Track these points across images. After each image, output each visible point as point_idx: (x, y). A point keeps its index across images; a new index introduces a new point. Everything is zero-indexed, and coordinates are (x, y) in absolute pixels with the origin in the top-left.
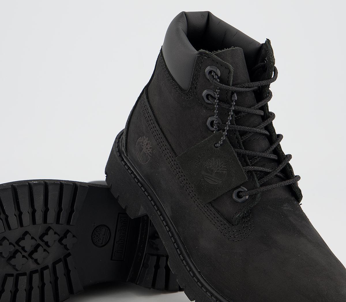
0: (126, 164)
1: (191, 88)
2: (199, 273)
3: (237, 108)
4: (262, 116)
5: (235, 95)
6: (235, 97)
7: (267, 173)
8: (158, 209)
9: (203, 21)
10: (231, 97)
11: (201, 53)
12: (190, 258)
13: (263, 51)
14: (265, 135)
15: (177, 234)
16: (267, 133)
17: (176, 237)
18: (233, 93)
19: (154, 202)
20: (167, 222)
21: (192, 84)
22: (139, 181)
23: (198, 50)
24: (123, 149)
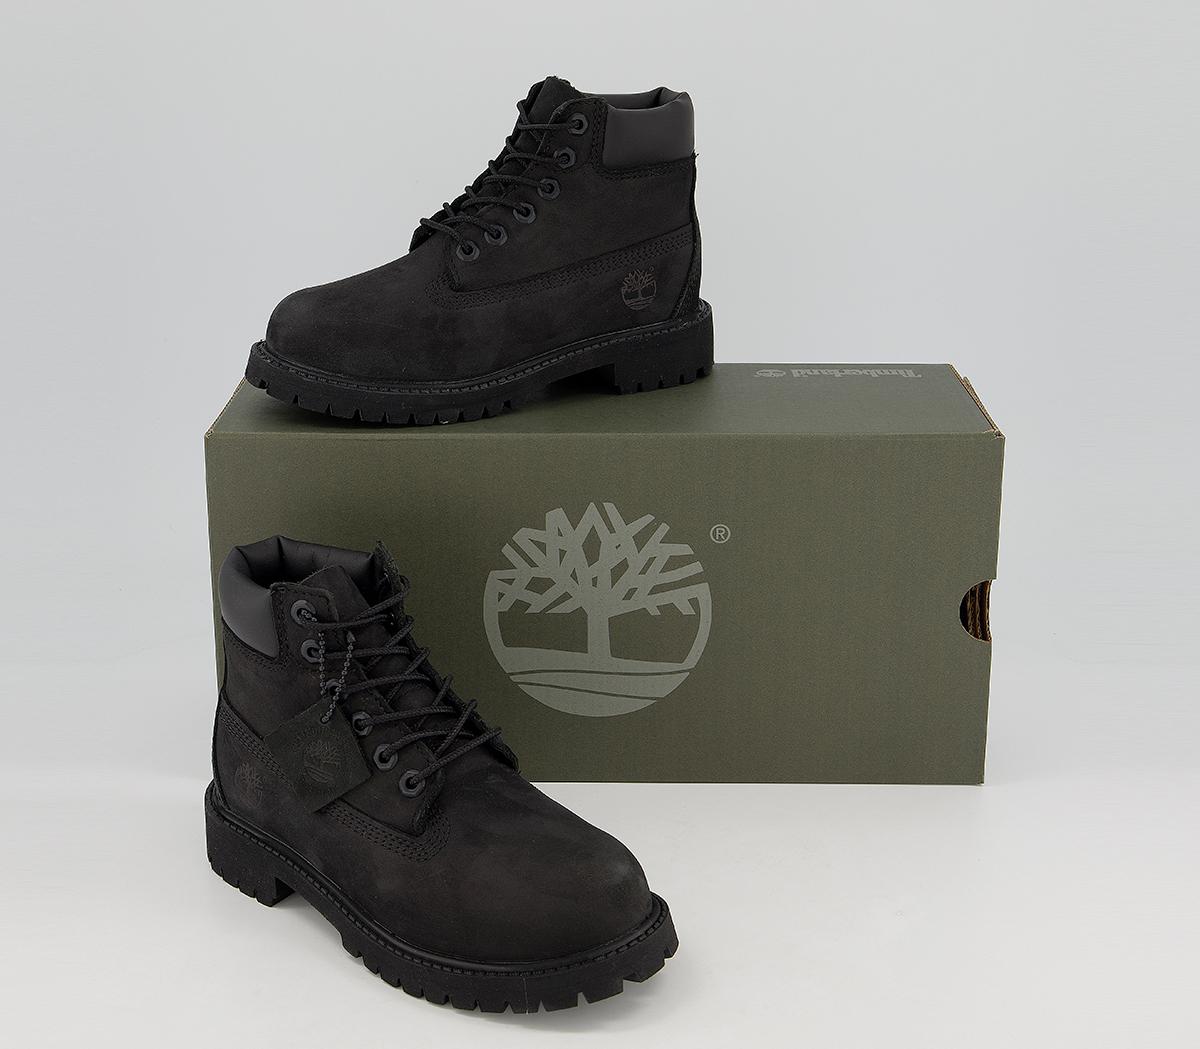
0: (232, 823)
1: (281, 650)
2: (393, 935)
3: (360, 653)
4: (407, 655)
5: (350, 633)
6: (351, 637)
7: (443, 737)
8: (301, 868)
9: (273, 551)
10: (346, 639)
11: (274, 589)
12: (371, 920)
13: (378, 562)
14: (422, 681)
15: (341, 892)
16: (423, 677)
17: (341, 897)
18: (346, 633)
19: (291, 861)
20: (320, 883)
21: (281, 643)
22: (258, 839)
23: (268, 588)
24: (221, 803)
